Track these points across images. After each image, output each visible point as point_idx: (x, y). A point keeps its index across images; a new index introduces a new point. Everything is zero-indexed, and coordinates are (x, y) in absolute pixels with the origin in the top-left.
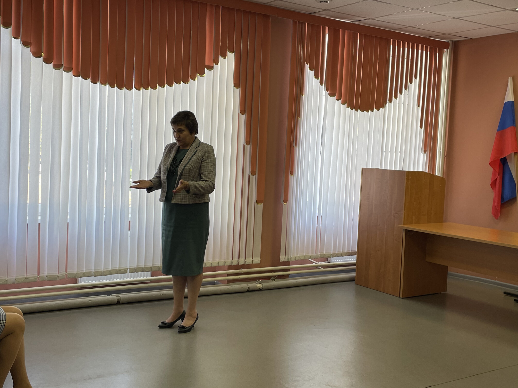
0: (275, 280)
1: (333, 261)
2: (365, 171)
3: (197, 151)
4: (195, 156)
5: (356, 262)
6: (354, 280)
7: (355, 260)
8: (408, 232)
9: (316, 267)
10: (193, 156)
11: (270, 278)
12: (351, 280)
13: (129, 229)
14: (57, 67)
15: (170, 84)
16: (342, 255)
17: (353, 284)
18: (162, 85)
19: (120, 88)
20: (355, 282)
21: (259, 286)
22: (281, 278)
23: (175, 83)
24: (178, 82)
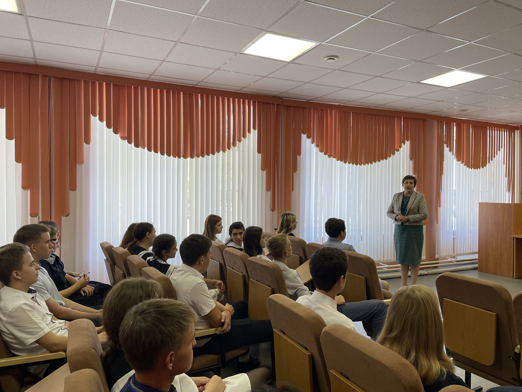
0: (433, 269)
1: (459, 258)
2: (481, 204)
3: (416, 197)
4: (416, 200)
5: (478, 258)
6: (477, 269)
7: (477, 257)
8: (517, 239)
9: (451, 262)
10: (414, 200)
11: (429, 268)
12: (475, 269)
13: (362, 240)
14: (330, 156)
15: (379, 161)
16: (467, 254)
17: (476, 271)
18: (375, 162)
19: (356, 164)
20: (477, 270)
21: (426, 272)
22: (435, 268)
23: (381, 160)
24: (383, 159)
